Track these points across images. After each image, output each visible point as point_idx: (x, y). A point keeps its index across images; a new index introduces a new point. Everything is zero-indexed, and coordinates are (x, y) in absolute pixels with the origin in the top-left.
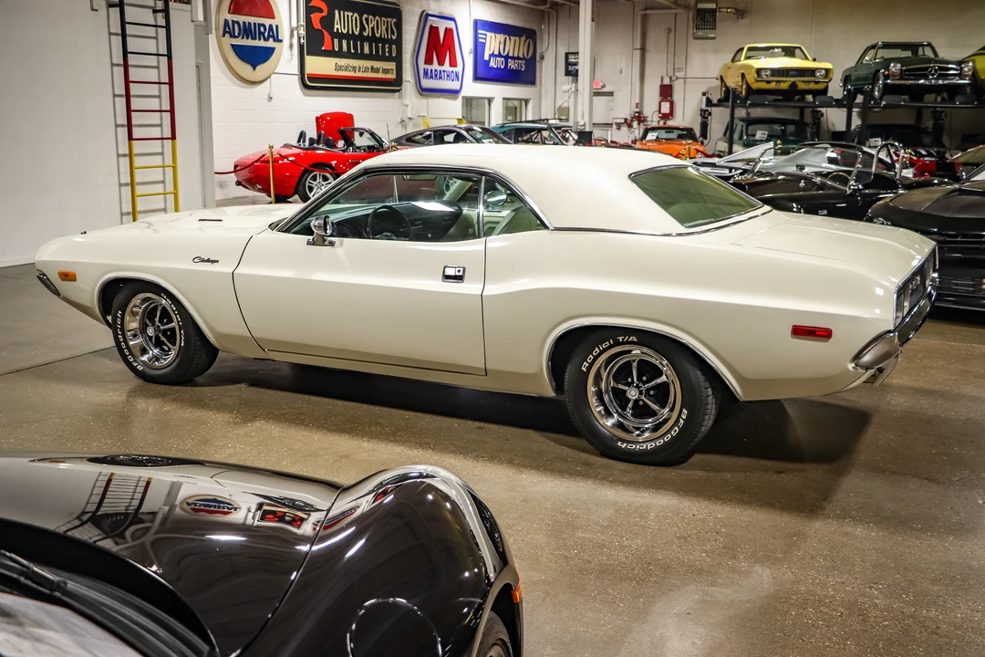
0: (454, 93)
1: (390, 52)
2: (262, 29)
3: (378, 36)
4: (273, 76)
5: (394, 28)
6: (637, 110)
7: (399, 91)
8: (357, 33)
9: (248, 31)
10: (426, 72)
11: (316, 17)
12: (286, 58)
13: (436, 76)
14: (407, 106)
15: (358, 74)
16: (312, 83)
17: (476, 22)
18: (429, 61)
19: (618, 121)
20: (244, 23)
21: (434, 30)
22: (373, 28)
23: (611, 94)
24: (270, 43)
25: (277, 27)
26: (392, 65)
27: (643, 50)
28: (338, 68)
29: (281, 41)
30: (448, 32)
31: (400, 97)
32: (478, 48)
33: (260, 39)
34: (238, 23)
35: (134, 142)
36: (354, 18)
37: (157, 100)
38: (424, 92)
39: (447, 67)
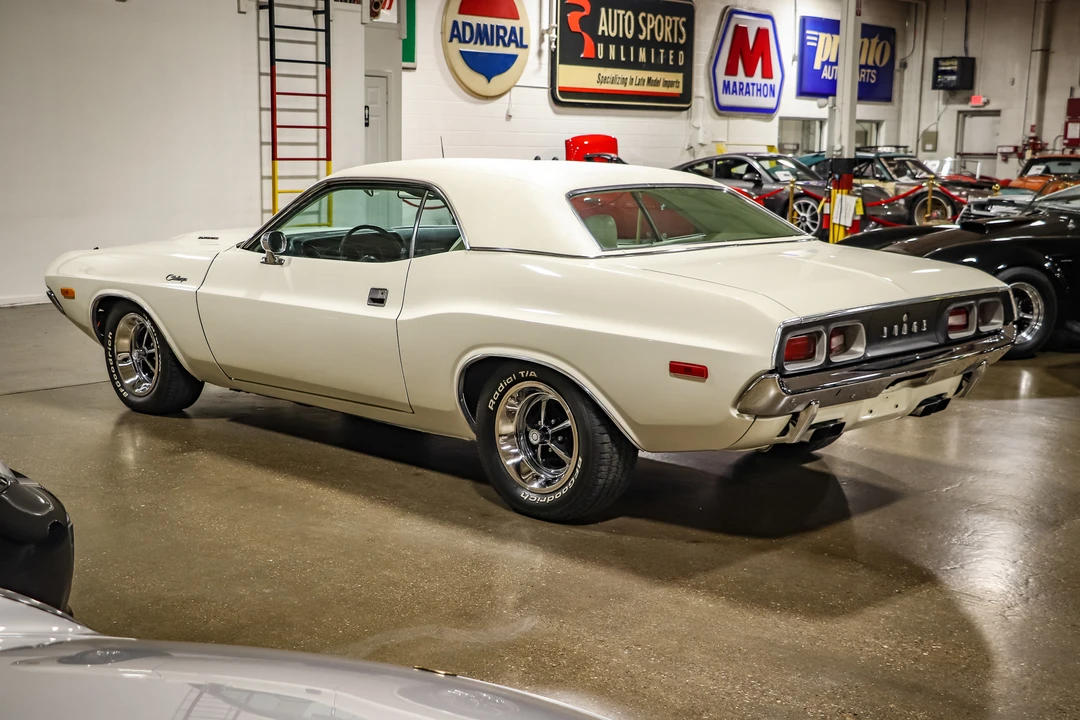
0: (768, 112)
1: (676, 59)
2: (502, 33)
3: (659, 39)
4: (514, 90)
5: (683, 29)
6: (1033, 135)
7: (686, 109)
8: (629, 36)
9: (482, 35)
10: (726, 86)
11: (574, 18)
12: (532, 68)
13: (741, 90)
14: (698, 128)
15: (629, 88)
16: (565, 99)
17: (804, 20)
18: (731, 70)
19: (1005, 150)
20: (478, 25)
21: (741, 33)
22: (652, 30)
23: (997, 113)
24: (512, 50)
25: (521, 29)
26: (679, 77)
27: (1046, 52)
28: (602, 80)
29: (526, 47)
30: (762, 34)
31: (689, 117)
32: (806, 54)
33: (498, 44)
34: (470, 25)
35: (278, 162)
36: (626, 18)
37: (314, 114)
38: (723, 110)
39: (757, 78)
